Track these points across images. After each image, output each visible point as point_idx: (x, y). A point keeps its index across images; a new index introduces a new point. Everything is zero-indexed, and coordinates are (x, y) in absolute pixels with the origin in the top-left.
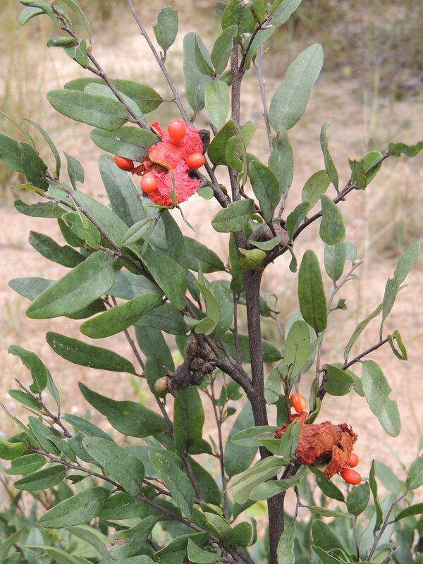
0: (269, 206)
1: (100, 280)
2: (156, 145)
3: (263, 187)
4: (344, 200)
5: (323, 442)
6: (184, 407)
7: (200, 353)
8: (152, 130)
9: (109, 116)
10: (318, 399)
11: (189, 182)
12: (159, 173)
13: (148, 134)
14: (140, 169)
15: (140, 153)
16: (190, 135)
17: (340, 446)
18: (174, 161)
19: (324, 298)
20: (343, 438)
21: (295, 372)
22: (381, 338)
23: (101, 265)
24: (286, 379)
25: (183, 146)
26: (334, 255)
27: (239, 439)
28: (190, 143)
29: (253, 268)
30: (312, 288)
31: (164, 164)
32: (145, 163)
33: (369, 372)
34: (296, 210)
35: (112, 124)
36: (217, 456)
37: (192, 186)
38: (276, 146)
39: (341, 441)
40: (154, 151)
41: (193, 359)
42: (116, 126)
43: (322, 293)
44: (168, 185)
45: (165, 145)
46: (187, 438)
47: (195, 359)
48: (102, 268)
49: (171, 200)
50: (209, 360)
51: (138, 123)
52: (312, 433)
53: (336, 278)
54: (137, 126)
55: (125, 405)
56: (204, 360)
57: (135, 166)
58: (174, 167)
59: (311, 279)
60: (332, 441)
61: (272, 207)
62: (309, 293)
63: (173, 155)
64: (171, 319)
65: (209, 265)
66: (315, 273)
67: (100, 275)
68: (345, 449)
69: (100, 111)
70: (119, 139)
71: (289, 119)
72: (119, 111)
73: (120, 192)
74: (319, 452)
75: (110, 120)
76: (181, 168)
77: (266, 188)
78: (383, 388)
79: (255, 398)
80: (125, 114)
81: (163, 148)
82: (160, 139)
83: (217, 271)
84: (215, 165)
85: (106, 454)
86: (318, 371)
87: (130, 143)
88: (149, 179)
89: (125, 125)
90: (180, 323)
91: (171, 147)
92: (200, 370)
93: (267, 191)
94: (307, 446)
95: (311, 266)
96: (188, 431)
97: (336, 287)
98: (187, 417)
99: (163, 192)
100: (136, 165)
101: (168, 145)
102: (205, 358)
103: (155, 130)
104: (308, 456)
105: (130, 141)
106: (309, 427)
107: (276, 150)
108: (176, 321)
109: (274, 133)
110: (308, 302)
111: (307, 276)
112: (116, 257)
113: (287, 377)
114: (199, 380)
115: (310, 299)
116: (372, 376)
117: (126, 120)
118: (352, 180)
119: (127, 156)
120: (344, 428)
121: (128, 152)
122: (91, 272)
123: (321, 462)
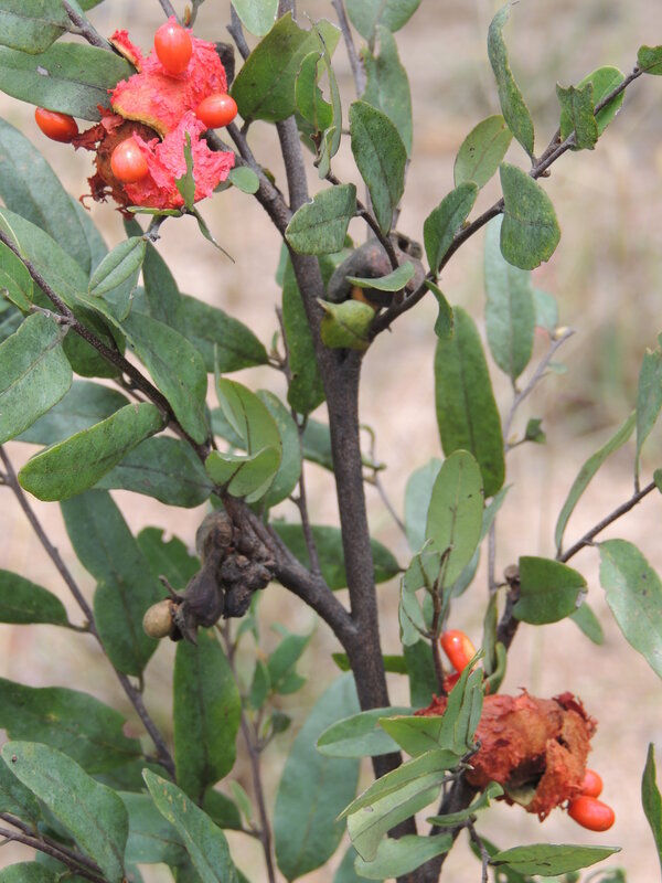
0: (387, 199)
1: (46, 375)
2: (127, 80)
3: (376, 158)
4: (547, 175)
5: (523, 731)
6: (194, 687)
7: (240, 542)
8: (114, 49)
9: (30, 21)
10: (500, 647)
11: (209, 156)
12: (146, 141)
13: (109, 58)
14: (93, 136)
15: (94, 100)
16: (201, 56)
17: (561, 741)
18: (172, 114)
19: (497, 415)
20: (567, 723)
21: (453, 574)
22: (637, 485)
23: (45, 344)
24: (435, 587)
25: (188, 81)
26: (507, 318)
27: (331, 741)
28: (201, 73)
29: (346, 344)
30: (466, 393)
31: (152, 121)
32: (107, 123)
33: (615, 563)
34: (444, 205)
35: (37, 39)
36: (254, 834)
37: (217, 166)
38: (373, 72)
39: (563, 731)
40: (127, 94)
41: (223, 559)
42: (44, 43)
43: (490, 402)
44: (168, 166)
45: (147, 79)
46: (202, 763)
47: (230, 558)
48: (46, 349)
49: (178, 198)
50: (260, 560)
51: (86, 35)
52: (499, 712)
53: (516, 372)
54: (83, 41)
55: (51, 696)
56: (250, 558)
57: (81, 131)
58: (174, 127)
59: (463, 373)
60: (541, 731)
61: (391, 202)
62: (459, 406)
63: (167, 101)
64: (166, 474)
65: (232, 355)
66: (471, 357)
67: (44, 364)
68: (574, 749)
69: (13, 12)
70: (43, 72)
71: (393, 9)
72: (49, 10)
73: (29, 194)
74: (517, 754)
75: (32, 31)
76: (190, 128)
77: (381, 160)
78: (650, 593)
79: (360, 648)
80: (61, 17)
81: (143, 87)
82: (133, 67)
83: (249, 366)
84: (248, 121)
85: (52, 780)
86: (493, 585)
87: (70, 79)
88: (129, 155)
89: (59, 40)
90: (186, 481)
91: (163, 84)
92: (242, 580)
93: (382, 166)
94: (492, 740)
95: (462, 343)
96: (205, 748)
97: (517, 392)
98: (203, 712)
99: (161, 180)
100: (83, 126)
101: (155, 80)
102: (249, 553)
103: (122, 49)
104: (493, 763)
105: (70, 74)
106: (490, 703)
107: (374, 81)
108: (177, 477)
109: (360, 44)
110: (459, 429)
111: (455, 366)
112: (66, 327)
113: (436, 583)
114: (242, 603)
115: (463, 421)
116: (624, 569)
117: (63, 29)
118: (563, 131)
119: (64, 109)
120: (567, 703)
121: (65, 100)
122: (27, 357)
123: (521, 783)
